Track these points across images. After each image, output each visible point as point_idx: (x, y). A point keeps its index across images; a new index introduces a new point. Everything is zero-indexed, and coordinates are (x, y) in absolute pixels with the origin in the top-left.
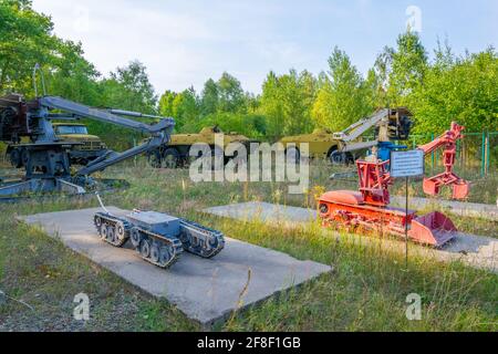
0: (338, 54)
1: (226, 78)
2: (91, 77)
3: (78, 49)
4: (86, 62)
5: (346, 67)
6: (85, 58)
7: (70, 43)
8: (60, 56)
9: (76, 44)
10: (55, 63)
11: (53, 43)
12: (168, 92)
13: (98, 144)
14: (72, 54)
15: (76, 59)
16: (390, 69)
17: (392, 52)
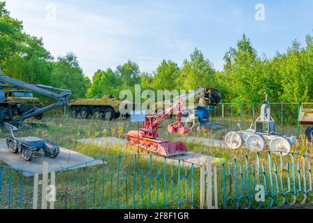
0: (197, 53)
2: (47, 60)
3: (40, 42)
4: (45, 50)
5: (201, 60)
6: (45, 48)
7: (35, 38)
8: (27, 46)
9: (38, 39)
10: (25, 50)
11: (23, 38)
12: (99, 71)
13: (38, 103)
14: (35, 45)
15: (39, 48)
16: (233, 62)
17: (235, 51)
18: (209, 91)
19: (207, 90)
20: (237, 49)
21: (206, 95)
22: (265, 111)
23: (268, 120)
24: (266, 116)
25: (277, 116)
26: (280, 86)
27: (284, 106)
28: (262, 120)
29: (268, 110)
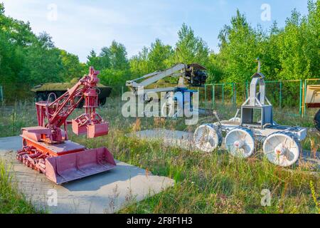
0: (185, 29)
1: (114, 45)
3: (27, 26)
5: (191, 36)
7: (22, 22)
9: (26, 23)
14: (23, 30)
15: (26, 34)
16: (228, 41)
17: (230, 29)
18: (191, 68)
19: (189, 67)
20: (231, 26)
21: (188, 74)
22: (257, 90)
23: (261, 104)
24: (259, 97)
25: (275, 97)
26: (277, 61)
27: (283, 85)
28: (252, 104)
29: (262, 88)
